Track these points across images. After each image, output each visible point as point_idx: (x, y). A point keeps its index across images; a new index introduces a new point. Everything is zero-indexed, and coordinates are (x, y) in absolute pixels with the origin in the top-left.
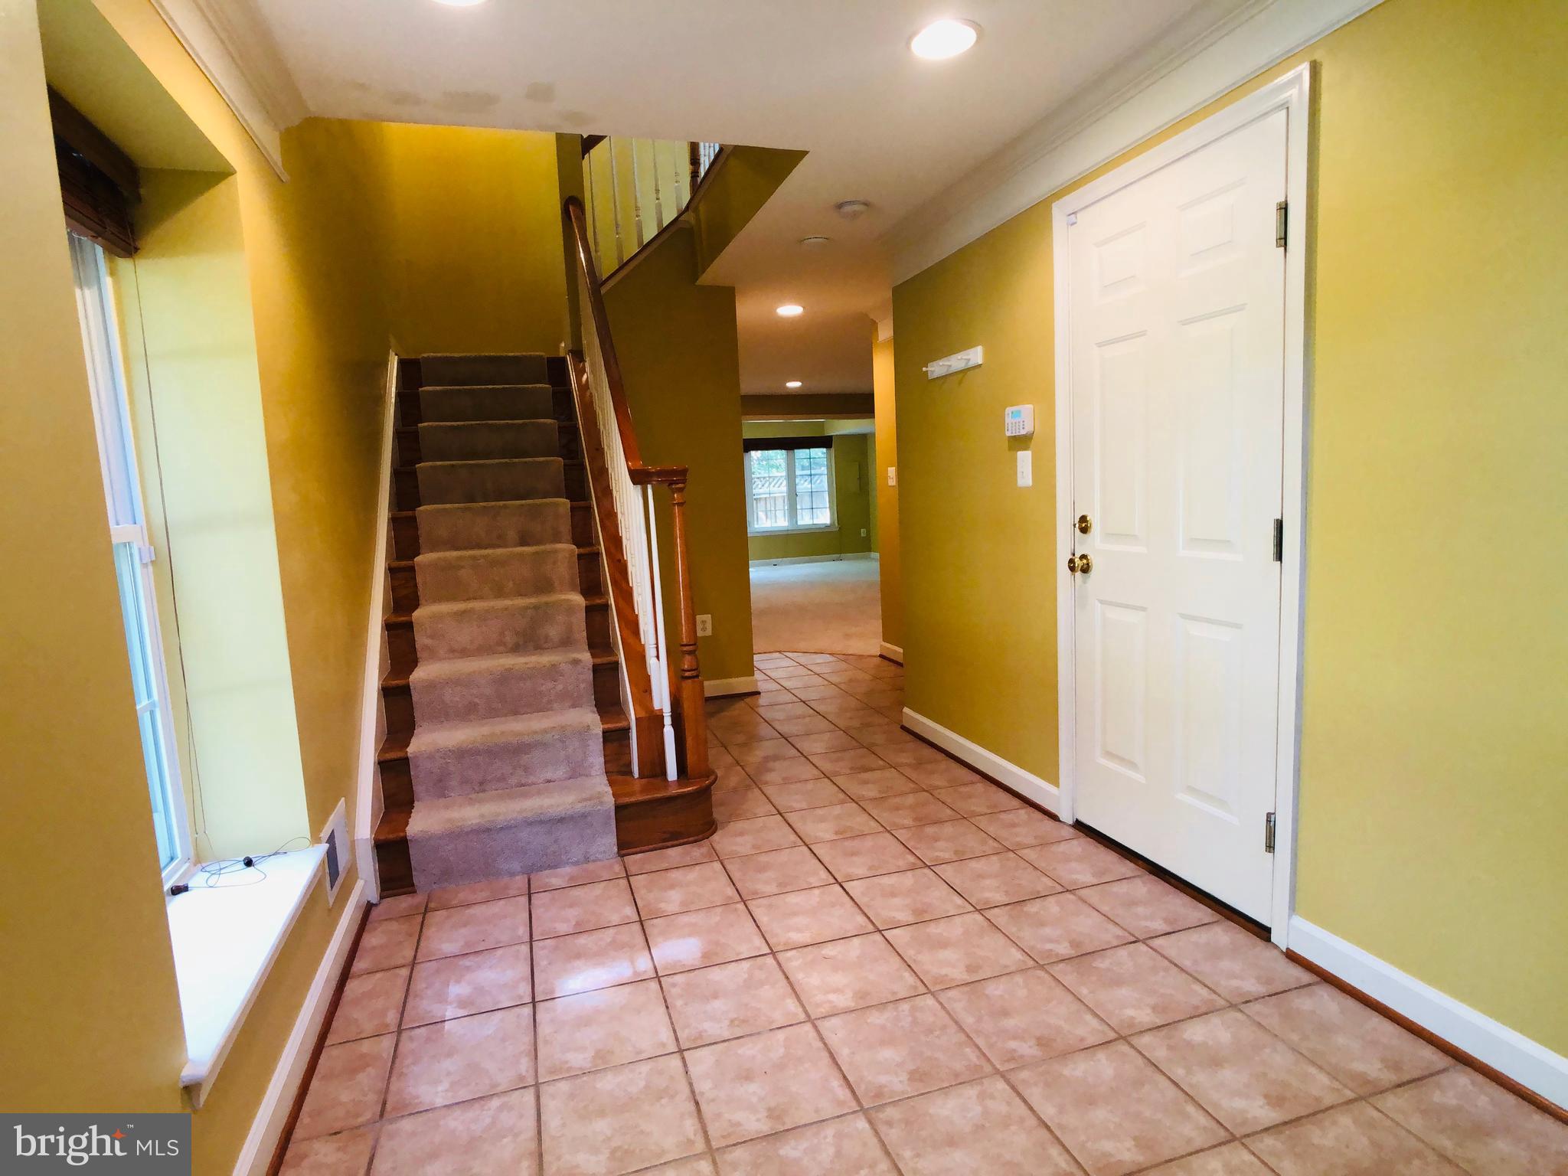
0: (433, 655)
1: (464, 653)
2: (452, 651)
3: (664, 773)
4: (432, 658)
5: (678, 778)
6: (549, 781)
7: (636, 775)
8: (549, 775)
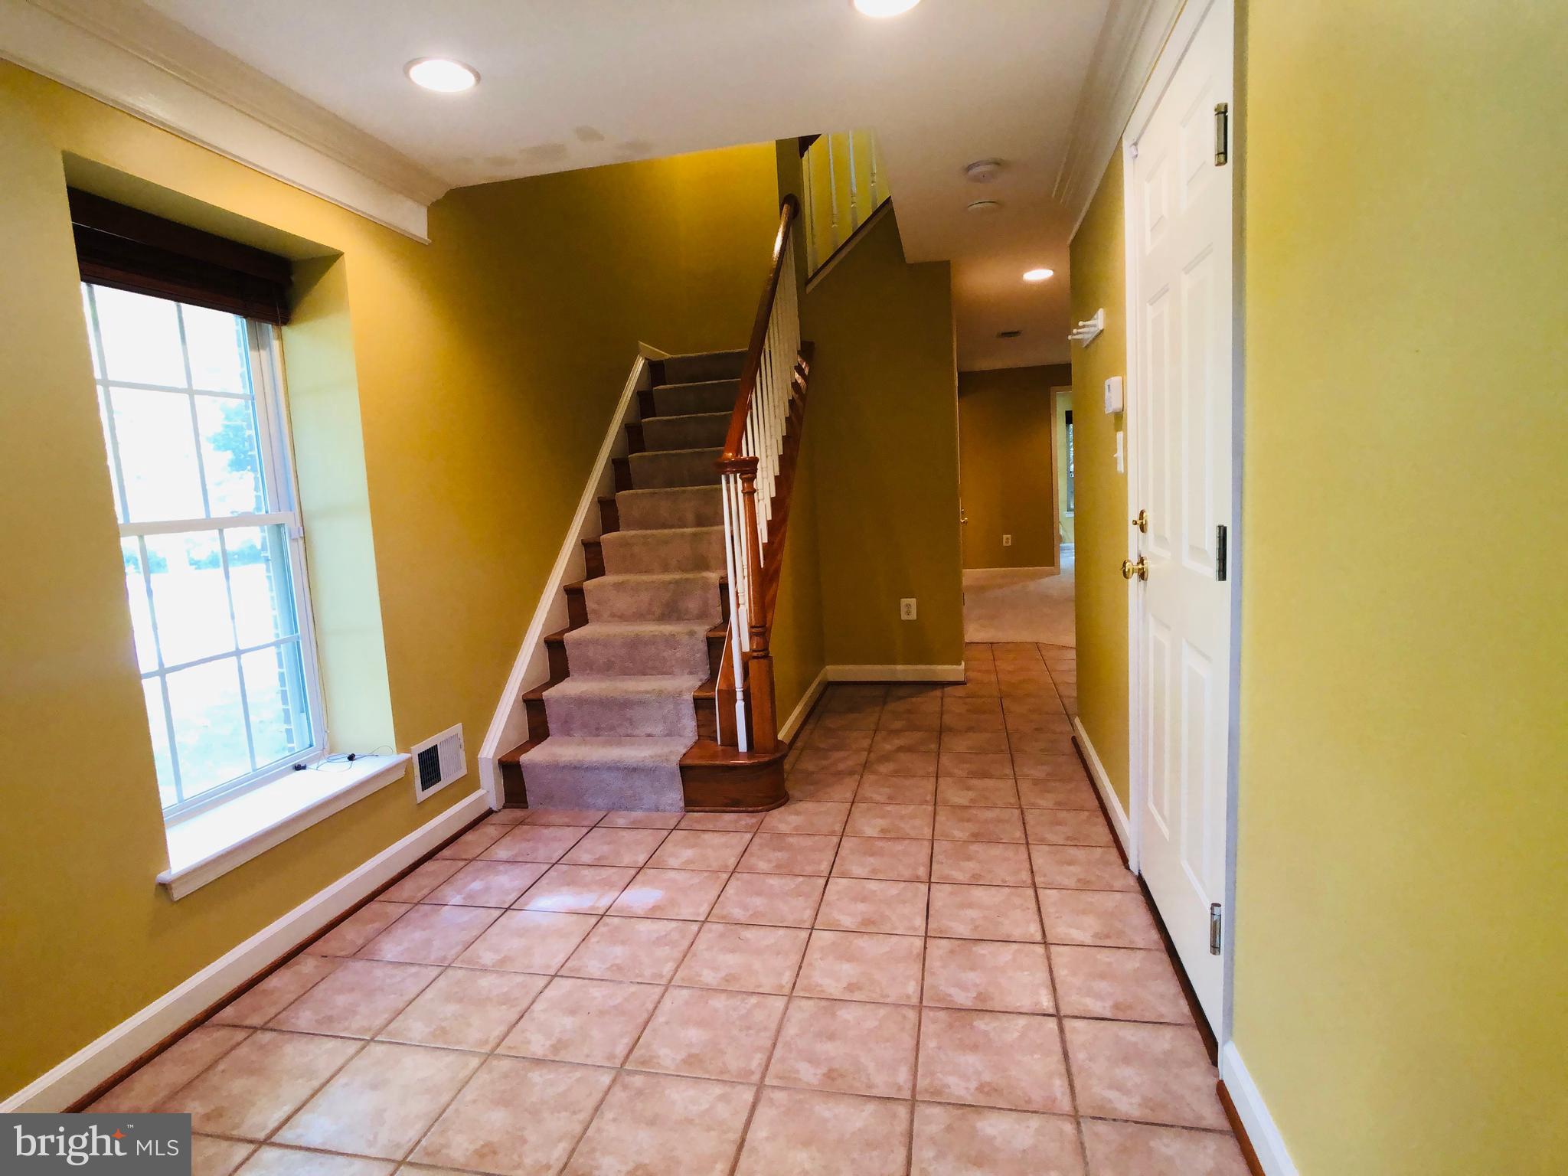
0: (599, 618)
1: (622, 618)
2: (613, 615)
3: (736, 745)
4: (598, 621)
5: (748, 750)
6: (649, 735)
7: (719, 743)
8: (649, 730)
